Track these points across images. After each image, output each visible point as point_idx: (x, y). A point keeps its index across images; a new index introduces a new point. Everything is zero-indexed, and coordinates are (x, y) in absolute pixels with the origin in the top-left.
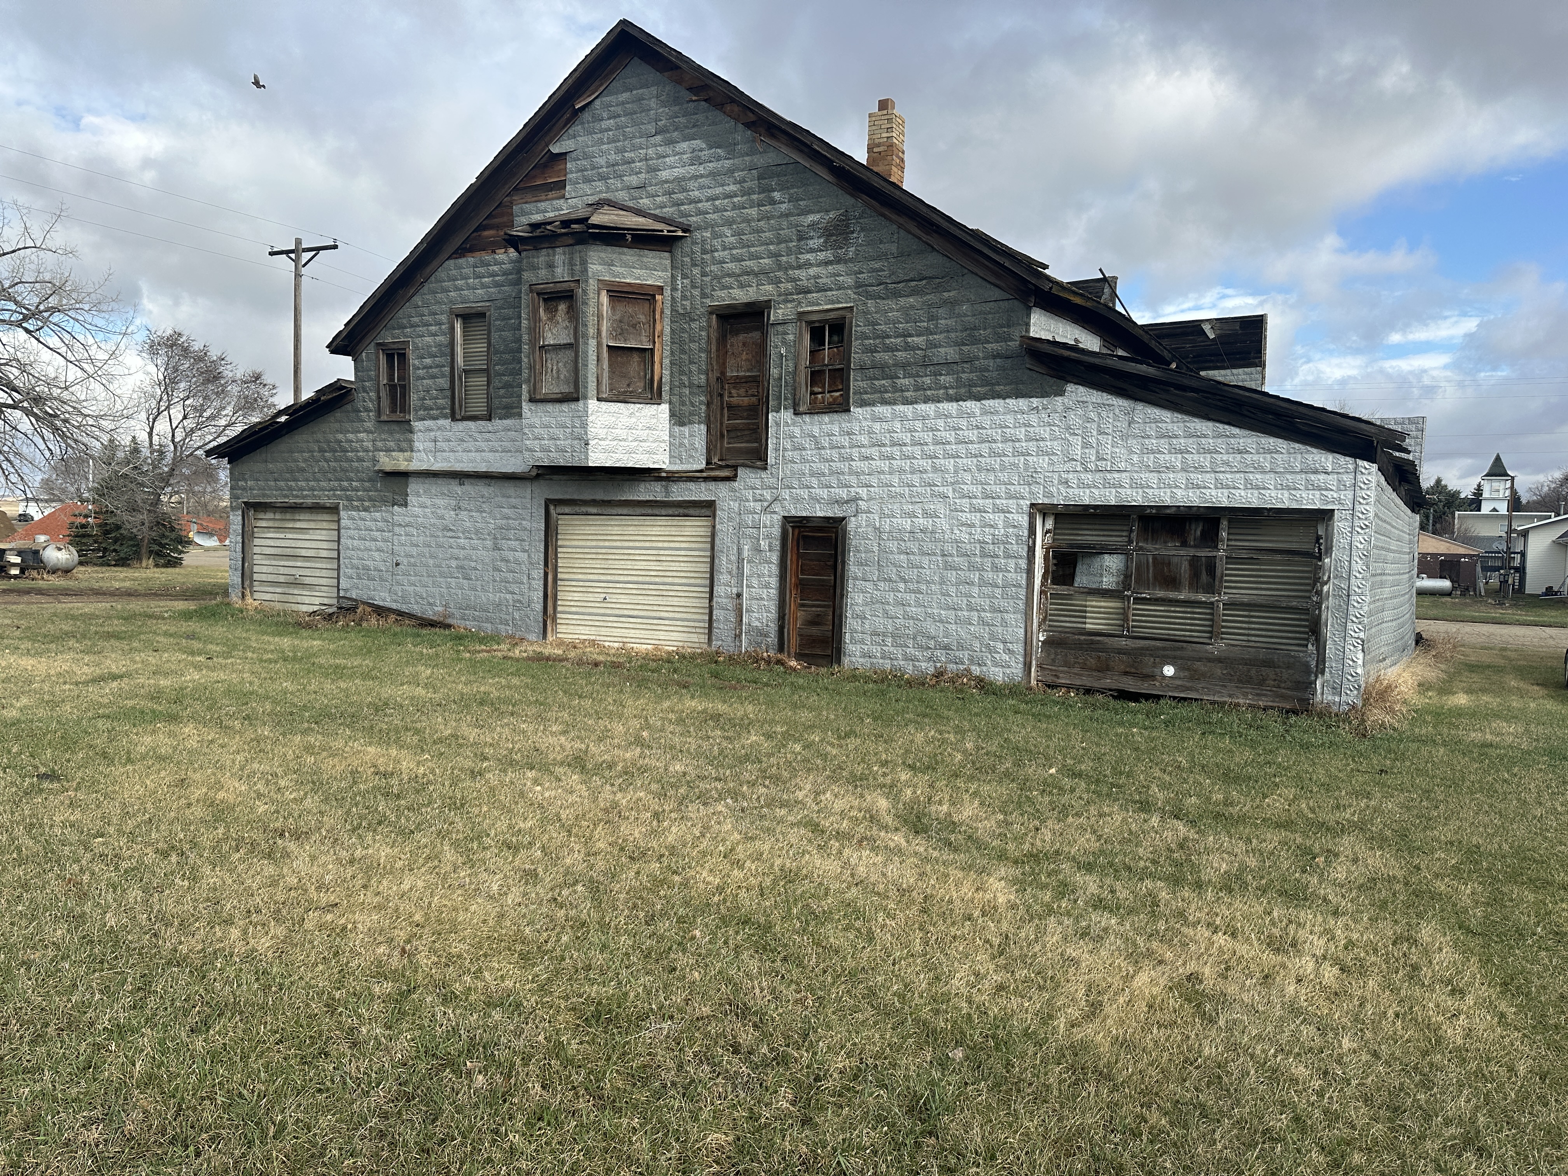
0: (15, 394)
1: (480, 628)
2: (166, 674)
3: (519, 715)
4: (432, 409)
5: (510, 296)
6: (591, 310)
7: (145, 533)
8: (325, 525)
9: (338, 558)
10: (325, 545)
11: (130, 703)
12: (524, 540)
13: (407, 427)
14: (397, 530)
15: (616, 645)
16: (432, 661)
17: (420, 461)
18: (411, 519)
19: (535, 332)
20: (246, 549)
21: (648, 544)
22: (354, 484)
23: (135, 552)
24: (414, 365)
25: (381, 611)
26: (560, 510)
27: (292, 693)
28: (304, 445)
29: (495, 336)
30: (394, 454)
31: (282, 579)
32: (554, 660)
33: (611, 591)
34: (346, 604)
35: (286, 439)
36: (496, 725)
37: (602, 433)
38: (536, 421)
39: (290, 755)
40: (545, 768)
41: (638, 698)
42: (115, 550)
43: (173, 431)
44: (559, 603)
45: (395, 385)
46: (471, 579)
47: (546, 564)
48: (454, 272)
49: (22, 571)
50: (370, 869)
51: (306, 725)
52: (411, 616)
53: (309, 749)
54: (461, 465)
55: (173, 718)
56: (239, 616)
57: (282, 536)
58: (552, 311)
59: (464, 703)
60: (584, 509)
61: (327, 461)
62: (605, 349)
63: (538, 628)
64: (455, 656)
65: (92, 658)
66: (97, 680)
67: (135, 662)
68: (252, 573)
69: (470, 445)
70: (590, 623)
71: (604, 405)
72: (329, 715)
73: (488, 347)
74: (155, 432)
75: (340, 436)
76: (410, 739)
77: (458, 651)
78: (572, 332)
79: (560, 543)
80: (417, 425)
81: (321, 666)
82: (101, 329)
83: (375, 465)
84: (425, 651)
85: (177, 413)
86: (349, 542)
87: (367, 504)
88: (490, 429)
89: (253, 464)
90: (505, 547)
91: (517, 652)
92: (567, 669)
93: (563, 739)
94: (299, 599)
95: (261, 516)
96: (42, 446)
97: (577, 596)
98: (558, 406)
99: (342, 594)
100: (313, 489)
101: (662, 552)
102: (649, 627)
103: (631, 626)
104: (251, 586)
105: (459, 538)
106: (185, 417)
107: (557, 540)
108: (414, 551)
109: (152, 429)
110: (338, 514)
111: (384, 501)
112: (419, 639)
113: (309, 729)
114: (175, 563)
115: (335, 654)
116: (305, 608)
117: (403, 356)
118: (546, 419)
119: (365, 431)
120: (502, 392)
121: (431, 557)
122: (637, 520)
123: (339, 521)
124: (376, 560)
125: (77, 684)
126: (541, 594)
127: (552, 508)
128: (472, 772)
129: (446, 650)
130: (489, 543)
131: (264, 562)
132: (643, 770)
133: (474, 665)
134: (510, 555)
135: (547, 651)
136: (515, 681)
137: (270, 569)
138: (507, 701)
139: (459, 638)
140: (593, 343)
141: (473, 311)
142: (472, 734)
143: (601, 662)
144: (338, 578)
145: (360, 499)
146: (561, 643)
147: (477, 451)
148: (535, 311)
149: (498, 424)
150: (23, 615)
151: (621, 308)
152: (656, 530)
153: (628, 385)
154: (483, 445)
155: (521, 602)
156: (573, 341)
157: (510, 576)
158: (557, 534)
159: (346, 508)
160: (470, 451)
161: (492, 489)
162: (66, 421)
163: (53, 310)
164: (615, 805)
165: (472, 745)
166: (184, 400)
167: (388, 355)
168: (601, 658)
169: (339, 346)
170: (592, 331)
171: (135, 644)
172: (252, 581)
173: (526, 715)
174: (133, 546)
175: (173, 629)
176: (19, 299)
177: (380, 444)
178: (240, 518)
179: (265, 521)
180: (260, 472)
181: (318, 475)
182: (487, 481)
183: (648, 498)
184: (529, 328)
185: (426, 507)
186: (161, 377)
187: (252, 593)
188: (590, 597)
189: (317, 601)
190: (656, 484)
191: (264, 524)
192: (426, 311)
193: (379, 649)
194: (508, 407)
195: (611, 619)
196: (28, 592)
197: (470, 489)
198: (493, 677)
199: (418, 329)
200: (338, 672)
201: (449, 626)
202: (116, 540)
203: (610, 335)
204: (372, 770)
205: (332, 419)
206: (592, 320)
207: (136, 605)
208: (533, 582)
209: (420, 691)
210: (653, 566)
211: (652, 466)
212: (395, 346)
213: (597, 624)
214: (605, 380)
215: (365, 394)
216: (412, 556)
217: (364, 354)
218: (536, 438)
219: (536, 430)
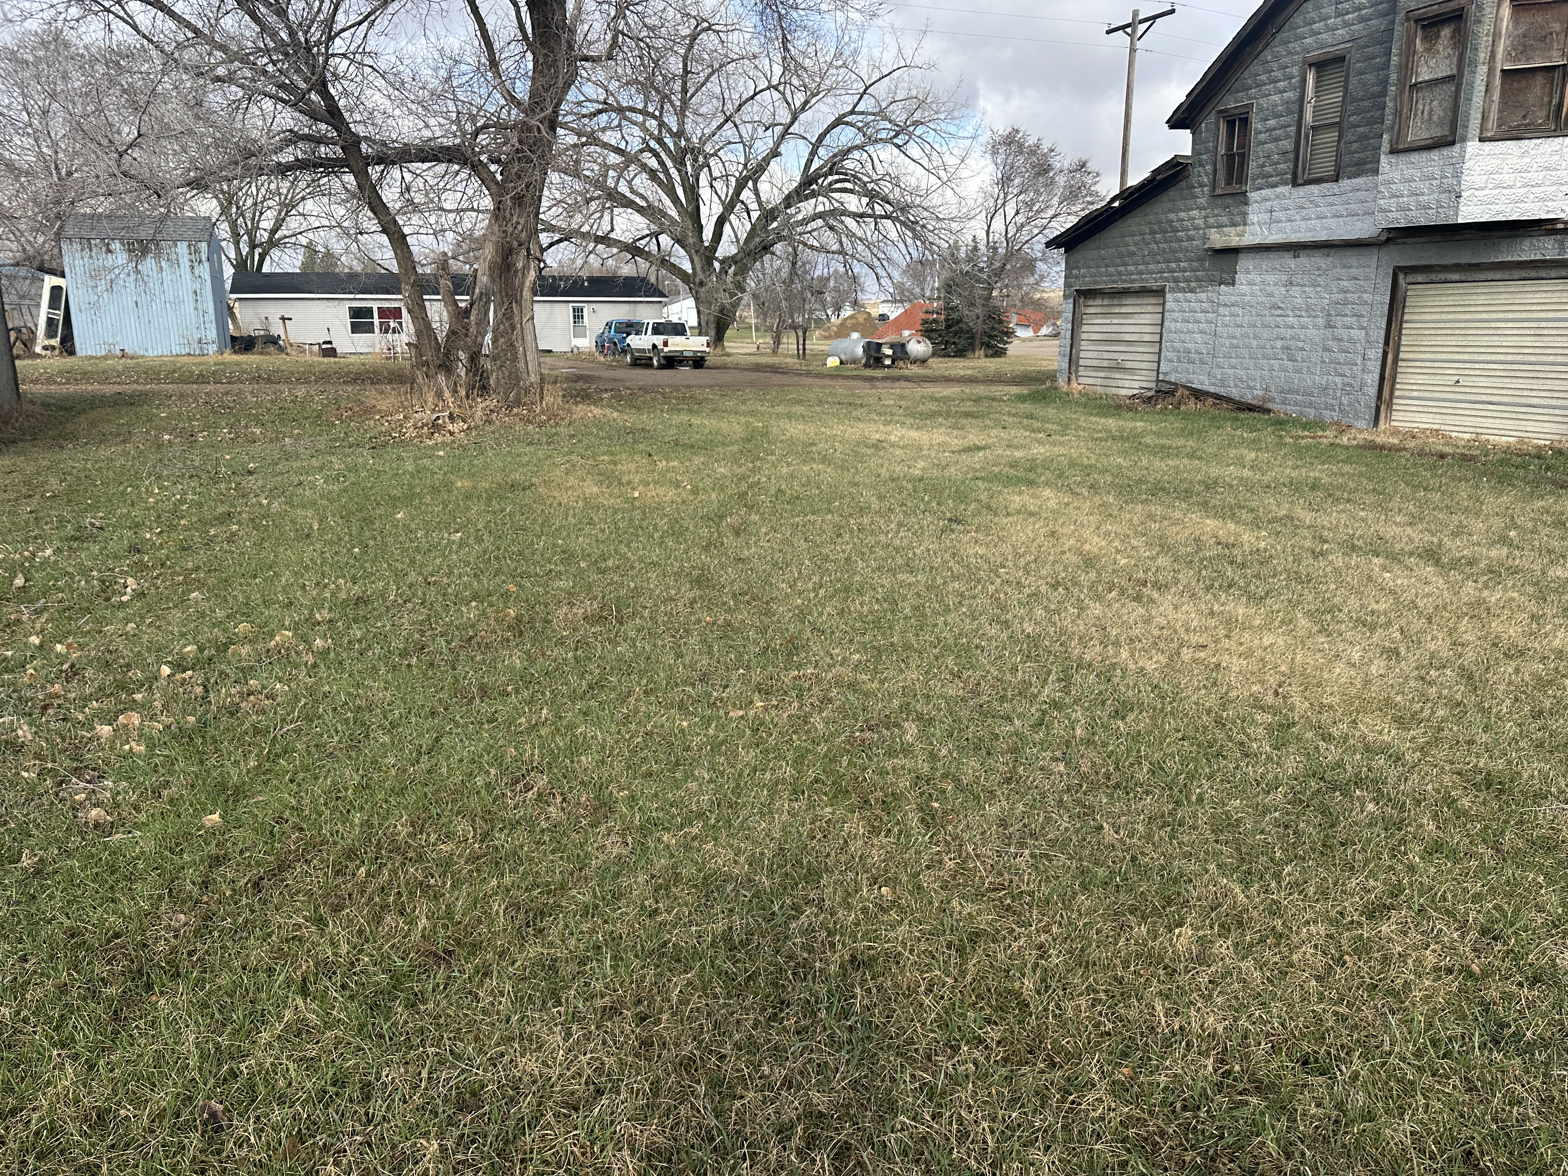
0: (887, 206)
1: (1301, 413)
2: (1017, 448)
3: (1355, 502)
4: (1272, 176)
5: (1377, 31)
6: (1486, 27)
7: (978, 327)
8: (1150, 309)
9: (1160, 342)
10: (1148, 329)
11: (996, 469)
12: (1362, 316)
13: (1242, 199)
14: (1222, 310)
15: (1467, 436)
16: (1253, 444)
17: (1253, 235)
18: (1238, 299)
19: (1407, 67)
20: (1075, 334)
21: (1525, 315)
22: (1182, 264)
23: (970, 345)
24: (1256, 129)
25: (1198, 394)
26: (1410, 279)
27: (1128, 469)
28: (1135, 229)
29: (1353, 81)
30: (1225, 229)
31: (1105, 364)
32: (1390, 450)
33: (1467, 372)
34: (1165, 387)
35: (1119, 223)
36: (1332, 512)
37: (1480, 181)
38: (1397, 176)
39: (1136, 521)
40: (1395, 557)
41: (1500, 495)
42: (954, 343)
43: (1007, 226)
44: (1398, 386)
45: (1233, 155)
46: (1296, 361)
47: (1387, 342)
48: (1312, 15)
49: (893, 362)
50: (1230, 623)
51: (1144, 496)
52: (1228, 400)
53: (1151, 516)
54: (1298, 235)
55: (1031, 483)
56: (1066, 400)
57: (1108, 321)
58: (1431, 39)
59: (1296, 487)
60: (1442, 276)
61: (1157, 243)
62: (1498, 74)
63: (1370, 414)
64: (1276, 440)
65: (959, 433)
66: (967, 450)
67: (990, 437)
68: (1079, 358)
69: (1311, 212)
70: (1435, 410)
71: (1488, 146)
72: (1163, 489)
73: (1344, 97)
74: (991, 230)
75: (1172, 216)
76: (1245, 515)
77: (1280, 436)
78: (1455, 60)
79: (1406, 317)
80: (1253, 196)
81: (1148, 446)
82: (954, 136)
83: (1205, 243)
84: (1245, 435)
85: (1010, 209)
86: (1172, 326)
87: (1193, 284)
88: (1336, 191)
89: (1089, 252)
90: (1339, 324)
91: (1345, 439)
92: (1407, 460)
93: (1409, 530)
94: (1120, 384)
95: (1091, 302)
96: (904, 252)
97: (1421, 379)
98: (1425, 155)
99: (1161, 377)
100: (1141, 273)
101: (1544, 324)
102: (1514, 416)
103: (1488, 414)
104: (1077, 371)
105: (1288, 316)
106: (1017, 213)
107: (1403, 314)
108: (1238, 332)
109: (989, 227)
110: (1164, 296)
111: (1211, 281)
112: (1239, 423)
113: (1146, 500)
114: (1000, 353)
115: (1158, 434)
116: (1123, 392)
117: (1245, 121)
118: (1408, 172)
119: (1198, 208)
120: (1355, 146)
121: (1256, 337)
122: (1513, 286)
123: (1164, 304)
124: (1197, 342)
125: (953, 452)
126: (1377, 377)
127: (1401, 276)
128: (1313, 552)
129: (1268, 436)
130: (1321, 321)
131: (1090, 348)
132: (1513, 571)
133: (1299, 452)
134: (1344, 333)
135: (1380, 440)
136: (1347, 468)
137: (1095, 355)
138: (1342, 487)
139: (1280, 423)
140: (1482, 70)
141: (1330, 56)
142: (1308, 517)
143: (1448, 454)
144: (1159, 362)
145: (1188, 281)
146: (1395, 432)
147: (1318, 218)
148: (1411, 42)
149: (1346, 184)
150: (902, 398)
151: (1527, 18)
152: (1539, 297)
153: (1524, 117)
154: (1325, 210)
155: (1351, 385)
156: (1455, 72)
157: (1341, 357)
158: (1404, 307)
159: (1172, 290)
160: (1310, 219)
161: (1331, 259)
162: (923, 226)
163: (916, 123)
164: (1481, 602)
165: (1308, 527)
166: (1018, 195)
167: (1228, 122)
168: (1448, 450)
169: (1177, 121)
170: (1483, 55)
171: (988, 422)
172: (1078, 366)
173: (1364, 503)
174: (968, 338)
175: (1014, 411)
176: (893, 117)
177: (1211, 220)
178: (1071, 306)
179: (1094, 307)
180: (1093, 259)
181: (1147, 258)
182: (1326, 251)
183: (1533, 257)
184: (1400, 66)
185: (1255, 284)
186: (1000, 176)
187: (1077, 377)
188: (1438, 380)
189: (1137, 385)
190: (1547, 238)
191: (1092, 310)
192: (1275, 66)
193: (1200, 432)
194: (1360, 163)
195: (1463, 405)
196: (898, 379)
197: (1305, 261)
198: (1323, 463)
199: (1264, 88)
200: (1165, 452)
201: (1268, 411)
202: (956, 334)
203: (1509, 57)
204: (1214, 540)
205: (1165, 199)
206: (1484, 42)
207: (980, 390)
208: (1369, 363)
209: (1246, 473)
210: (1529, 341)
211: (1544, 217)
212: (1237, 111)
213: (1444, 411)
214: (1494, 115)
215: (1201, 169)
216: (1234, 337)
217: (1203, 125)
218: (1394, 196)
219: (1394, 187)
